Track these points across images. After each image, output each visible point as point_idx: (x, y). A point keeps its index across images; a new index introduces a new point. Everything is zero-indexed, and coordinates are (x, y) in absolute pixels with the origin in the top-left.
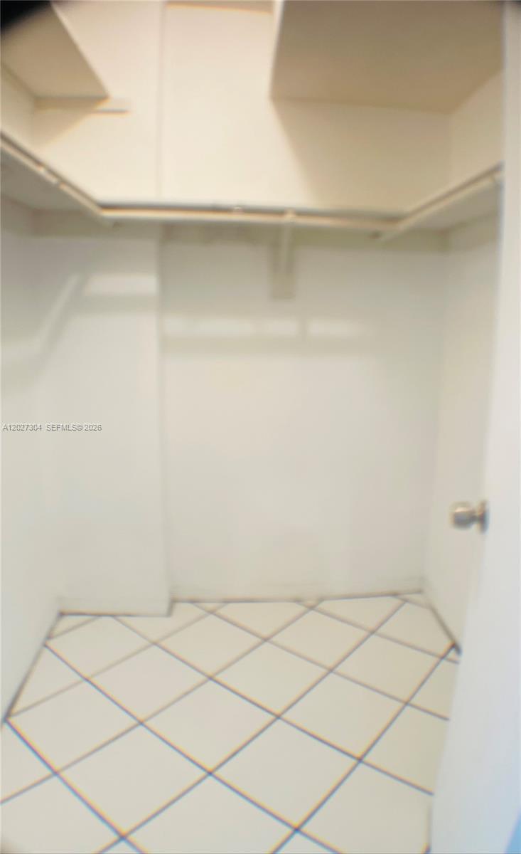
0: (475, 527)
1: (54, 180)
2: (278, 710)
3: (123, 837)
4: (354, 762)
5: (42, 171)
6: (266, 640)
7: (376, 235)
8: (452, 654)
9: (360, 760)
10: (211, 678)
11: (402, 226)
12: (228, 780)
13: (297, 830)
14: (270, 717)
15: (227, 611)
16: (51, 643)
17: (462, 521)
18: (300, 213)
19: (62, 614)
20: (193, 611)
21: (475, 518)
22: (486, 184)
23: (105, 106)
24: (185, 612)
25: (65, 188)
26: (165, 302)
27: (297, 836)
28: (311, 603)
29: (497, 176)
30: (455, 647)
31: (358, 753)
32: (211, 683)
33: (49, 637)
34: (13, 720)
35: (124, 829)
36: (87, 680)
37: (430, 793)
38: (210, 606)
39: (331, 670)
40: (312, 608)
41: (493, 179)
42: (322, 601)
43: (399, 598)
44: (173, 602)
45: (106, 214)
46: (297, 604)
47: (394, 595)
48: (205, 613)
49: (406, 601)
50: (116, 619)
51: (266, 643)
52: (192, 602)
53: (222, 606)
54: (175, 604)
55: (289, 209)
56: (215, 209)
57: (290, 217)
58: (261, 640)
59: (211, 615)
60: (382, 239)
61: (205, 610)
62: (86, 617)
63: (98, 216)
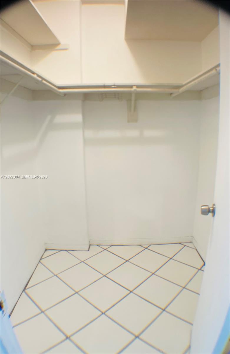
0: (210, 214)
1: (40, 79)
2: (131, 290)
3: (67, 338)
4: (161, 310)
5: (35, 76)
6: (127, 261)
7: (171, 94)
9: (164, 310)
10: (105, 276)
11: (181, 90)
12: (111, 316)
13: (137, 337)
14: (129, 292)
15: (111, 249)
16: (41, 261)
17: (205, 212)
18: (138, 87)
19: (46, 250)
20: (99, 249)
21: (210, 211)
22: (214, 72)
23: (58, 47)
24: (95, 249)
25: (44, 82)
26: (85, 125)
27: (137, 340)
28: (146, 246)
29: (218, 69)
31: (163, 307)
32: (105, 277)
33: (41, 259)
34: (26, 291)
35: (69, 334)
36: (56, 275)
37: (192, 324)
38: (105, 247)
39: (153, 274)
40: (146, 248)
41: (216, 70)
42: (150, 245)
43: (183, 245)
44: (90, 245)
45: (61, 91)
46: (140, 247)
47: (180, 243)
48: (103, 250)
49: (185, 246)
50: (67, 252)
51: (127, 262)
52: (98, 245)
53: (110, 247)
54: (91, 246)
55: (134, 85)
56: (104, 87)
57: (134, 88)
58: (125, 261)
59: (105, 251)
60: (173, 96)
61: (103, 249)
62: (56, 251)
63: (58, 92)
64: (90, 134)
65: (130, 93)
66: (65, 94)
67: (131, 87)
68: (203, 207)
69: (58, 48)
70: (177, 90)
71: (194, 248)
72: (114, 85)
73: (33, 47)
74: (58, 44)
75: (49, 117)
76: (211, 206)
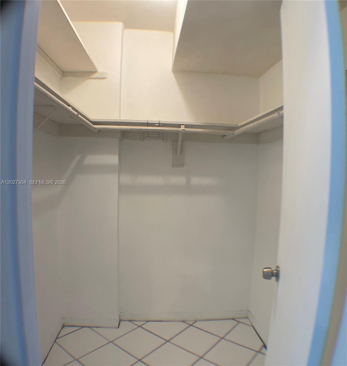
0: (274, 278)
1: (76, 113)
5: (70, 108)
6: (167, 341)
7: (224, 136)
8: (264, 350)
15: (147, 326)
16: (57, 340)
17: (267, 276)
18: (187, 126)
19: (63, 326)
20: (131, 326)
21: (274, 275)
22: (276, 115)
24: (126, 326)
25: (80, 116)
28: (191, 323)
29: (281, 112)
30: (265, 346)
33: (57, 338)
36: (77, 360)
38: (140, 324)
39: (201, 357)
40: (191, 325)
41: (279, 113)
42: (196, 321)
43: (236, 321)
44: (120, 321)
45: (96, 126)
46: (183, 323)
47: (233, 319)
48: (137, 327)
49: (239, 322)
50: (91, 329)
51: (168, 343)
52: (130, 321)
53: (145, 323)
54: (121, 323)
55: (183, 125)
56: (148, 124)
57: (183, 127)
58: (165, 341)
59: (140, 328)
60: (226, 138)
61: (137, 325)
62: (76, 328)
63: (93, 127)
64: (126, 179)
65: (177, 133)
66: (100, 131)
67: (179, 126)
68: (265, 270)
69: (94, 76)
70: (232, 132)
71: (250, 324)
72: (159, 124)
73: (64, 74)
74: (95, 72)
75: (78, 157)
76: (274, 268)
